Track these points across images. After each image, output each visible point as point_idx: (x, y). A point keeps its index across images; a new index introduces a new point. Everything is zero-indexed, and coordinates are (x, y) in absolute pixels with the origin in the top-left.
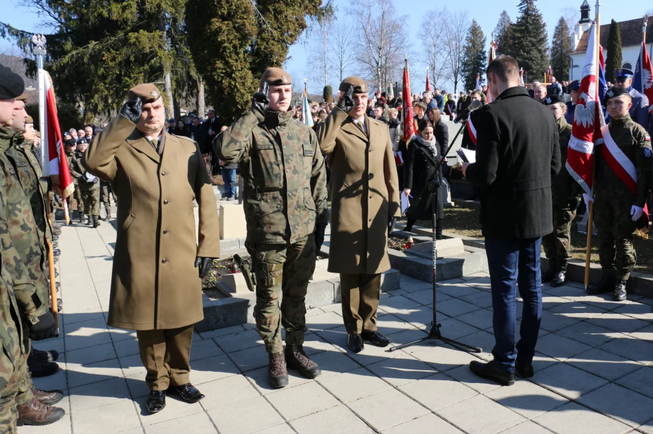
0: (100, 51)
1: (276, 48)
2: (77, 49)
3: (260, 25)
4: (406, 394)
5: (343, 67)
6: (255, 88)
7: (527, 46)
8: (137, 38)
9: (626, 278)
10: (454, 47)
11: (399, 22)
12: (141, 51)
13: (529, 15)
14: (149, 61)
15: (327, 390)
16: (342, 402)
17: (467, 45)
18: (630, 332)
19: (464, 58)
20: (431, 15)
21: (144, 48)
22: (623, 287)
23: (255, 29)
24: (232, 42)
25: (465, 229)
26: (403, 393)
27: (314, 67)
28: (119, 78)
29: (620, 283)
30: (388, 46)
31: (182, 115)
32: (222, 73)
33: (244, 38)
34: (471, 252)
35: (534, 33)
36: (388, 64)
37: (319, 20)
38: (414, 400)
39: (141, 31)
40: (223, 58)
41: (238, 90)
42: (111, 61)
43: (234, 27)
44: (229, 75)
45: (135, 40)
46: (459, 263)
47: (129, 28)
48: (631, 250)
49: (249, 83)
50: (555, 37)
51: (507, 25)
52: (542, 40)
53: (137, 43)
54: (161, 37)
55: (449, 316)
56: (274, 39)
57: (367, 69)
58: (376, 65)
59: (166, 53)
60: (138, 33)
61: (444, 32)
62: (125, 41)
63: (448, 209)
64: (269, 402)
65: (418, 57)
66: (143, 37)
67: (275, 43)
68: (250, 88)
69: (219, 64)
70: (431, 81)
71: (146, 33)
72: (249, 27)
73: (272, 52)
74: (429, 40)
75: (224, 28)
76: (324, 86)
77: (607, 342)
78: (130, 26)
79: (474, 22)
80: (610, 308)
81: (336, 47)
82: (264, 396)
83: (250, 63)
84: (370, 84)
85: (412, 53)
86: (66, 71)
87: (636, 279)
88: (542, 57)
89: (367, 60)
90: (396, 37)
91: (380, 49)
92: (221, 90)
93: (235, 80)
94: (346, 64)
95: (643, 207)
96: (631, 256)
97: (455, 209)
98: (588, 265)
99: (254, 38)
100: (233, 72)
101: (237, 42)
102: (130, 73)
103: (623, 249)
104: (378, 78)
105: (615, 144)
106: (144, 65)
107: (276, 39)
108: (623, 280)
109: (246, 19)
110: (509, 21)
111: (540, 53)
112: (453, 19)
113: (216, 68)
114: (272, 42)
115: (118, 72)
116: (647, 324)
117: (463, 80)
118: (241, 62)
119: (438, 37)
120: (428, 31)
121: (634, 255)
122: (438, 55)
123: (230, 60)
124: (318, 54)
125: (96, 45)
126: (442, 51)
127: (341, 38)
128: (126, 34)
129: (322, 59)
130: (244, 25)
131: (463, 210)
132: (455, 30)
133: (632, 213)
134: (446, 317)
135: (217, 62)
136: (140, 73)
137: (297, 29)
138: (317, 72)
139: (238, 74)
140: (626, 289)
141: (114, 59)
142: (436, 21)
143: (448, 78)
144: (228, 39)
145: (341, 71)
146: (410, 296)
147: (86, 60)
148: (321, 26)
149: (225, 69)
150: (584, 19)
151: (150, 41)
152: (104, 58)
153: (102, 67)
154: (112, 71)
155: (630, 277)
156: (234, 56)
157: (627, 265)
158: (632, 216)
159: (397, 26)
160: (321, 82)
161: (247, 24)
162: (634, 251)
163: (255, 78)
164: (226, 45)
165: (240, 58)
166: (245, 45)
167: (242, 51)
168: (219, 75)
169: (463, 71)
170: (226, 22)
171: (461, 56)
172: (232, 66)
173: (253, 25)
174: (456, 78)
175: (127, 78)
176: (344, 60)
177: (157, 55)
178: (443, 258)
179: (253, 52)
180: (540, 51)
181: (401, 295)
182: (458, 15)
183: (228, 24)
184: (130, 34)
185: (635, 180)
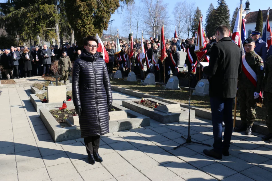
0: (26, 12)
1: (105, 15)
2: (15, 10)
3: (98, 4)
4: (144, 174)
5: (138, 26)
6: (95, 33)
7: (221, 19)
8: (43, 7)
9: (252, 125)
10: (188, 18)
11: (164, 6)
12: (45, 13)
13: (222, 6)
14: (49, 18)
15: (108, 171)
16: (114, 177)
17: (194, 18)
18: (251, 150)
19: (192, 24)
20: (179, 4)
21: (47, 12)
22: (250, 129)
23: (96, 6)
24: (85, 12)
25: (183, 99)
26: (143, 174)
27: (125, 25)
28: (35, 25)
29: (249, 127)
30: (159, 17)
31: (64, 43)
32: (80, 25)
33: (91, 10)
34: (184, 110)
35: (224, 14)
36: (158, 25)
37: (127, 3)
38: (147, 177)
39: (45, 4)
40: (81, 18)
41: (87, 33)
42: (31, 17)
43: (87, 5)
44: (83, 26)
45: (42, 8)
46: (178, 115)
47: (40, 3)
48: (254, 112)
49: (92, 31)
50: (233, 16)
51: (212, 10)
52: (228, 17)
53: (43, 10)
54: (55, 7)
55: (170, 139)
56: (104, 11)
57: (149, 27)
58: (153, 25)
59: (57, 15)
60: (44, 5)
61: (184, 12)
62: (38, 9)
63: (177, 91)
64: (81, 176)
65: (172, 23)
66: (46, 7)
67: (105, 13)
68: (93, 33)
69: (79, 21)
70: (177, 34)
71: (47, 5)
72: (93, 5)
73: (103, 17)
74: (177, 15)
75: (82, 5)
76: (129, 33)
77: (240, 154)
78: (40, 1)
79: (198, 8)
80: (243, 138)
81: (135, 16)
82: (79, 173)
83: (93, 21)
84: (150, 33)
85: (169, 21)
86: (10, 20)
87: (256, 125)
88: (227, 25)
89: (149, 23)
90: (163, 13)
91: (155, 18)
92: (80, 33)
93: (86, 29)
94: (140, 24)
95: (259, 93)
96: (254, 115)
97: (181, 91)
98: (235, 118)
99: (95, 10)
100: (85, 25)
101: (87, 12)
102: (40, 23)
103: (250, 112)
104: (154, 31)
105: (247, 64)
106: (46, 20)
107: (106, 11)
108: (250, 126)
109: (92, 1)
110: (213, 8)
111: (226, 23)
112: (188, 6)
113: (78, 23)
114: (103, 12)
115: (34, 23)
116: (259, 146)
117: (192, 33)
118: (89, 21)
119: (181, 14)
120: (177, 11)
121: (255, 114)
122: (181, 22)
123: (84, 20)
124: (127, 19)
125: (24, 9)
126: (183, 20)
127: (138, 12)
128: (39, 5)
129: (129, 22)
130: (91, 4)
131: (184, 91)
132: (189, 11)
133: (254, 96)
134: (168, 139)
135: (79, 20)
136: (45, 23)
137: (115, 7)
138: (127, 28)
139: (88, 26)
140: (252, 130)
141: (32, 16)
142: (180, 7)
143: (185, 32)
144: (84, 10)
145: (137, 27)
146: (154, 129)
147: (19, 16)
148: (128, 6)
149: (82, 24)
150: (247, 9)
151: (49, 9)
152: (28, 16)
153: (27, 20)
154: (31, 22)
155: (254, 124)
156: (86, 18)
157: (252, 119)
158: (254, 97)
159: (163, 8)
160: (128, 32)
161: (93, 4)
162: (255, 113)
163: (95, 28)
164: (83, 12)
165: (89, 19)
166: (91, 13)
167: (90, 15)
168: (79, 26)
169: (192, 30)
170: (83, 2)
171: (191, 23)
172: (85, 22)
173: (95, 4)
174: (189, 33)
175: (38, 26)
176: (139, 22)
177: (52, 16)
178: (171, 112)
179: (95, 16)
180: (226, 22)
181: (150, 129)
182: (191, 5)
183: (84, 3)
184: (40, 5)
185: (256, 81)
